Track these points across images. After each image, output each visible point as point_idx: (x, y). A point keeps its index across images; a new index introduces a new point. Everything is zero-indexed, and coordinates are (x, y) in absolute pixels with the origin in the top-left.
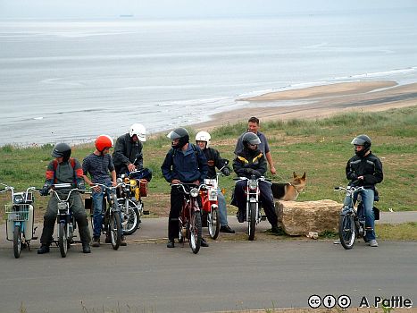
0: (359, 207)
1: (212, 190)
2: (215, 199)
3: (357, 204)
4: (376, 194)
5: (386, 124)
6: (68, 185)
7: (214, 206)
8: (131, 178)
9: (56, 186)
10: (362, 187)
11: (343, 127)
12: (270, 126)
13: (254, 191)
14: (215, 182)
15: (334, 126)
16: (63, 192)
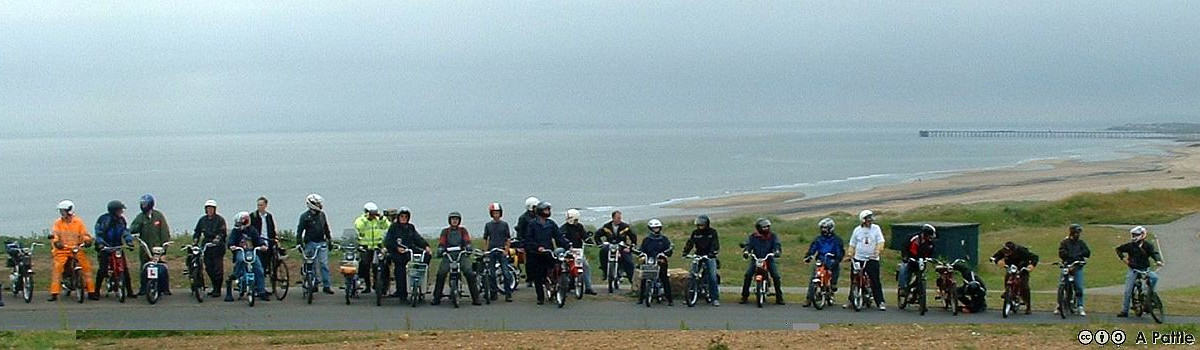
0: (703, 274)
1: (579, 257)
2: (581, 265)
3: (702, 270)
4: (718, 262)
5: (779, 225)
6: (458, 248)
7: (580, 271)
8: (511, 247)
9: (449, 249)
10: (706, 257)
11: (739, 228)
12: (670, 226)
13: (615, 253)
14: (581, 251)
15: (732, 228)
16: (455, 254)
